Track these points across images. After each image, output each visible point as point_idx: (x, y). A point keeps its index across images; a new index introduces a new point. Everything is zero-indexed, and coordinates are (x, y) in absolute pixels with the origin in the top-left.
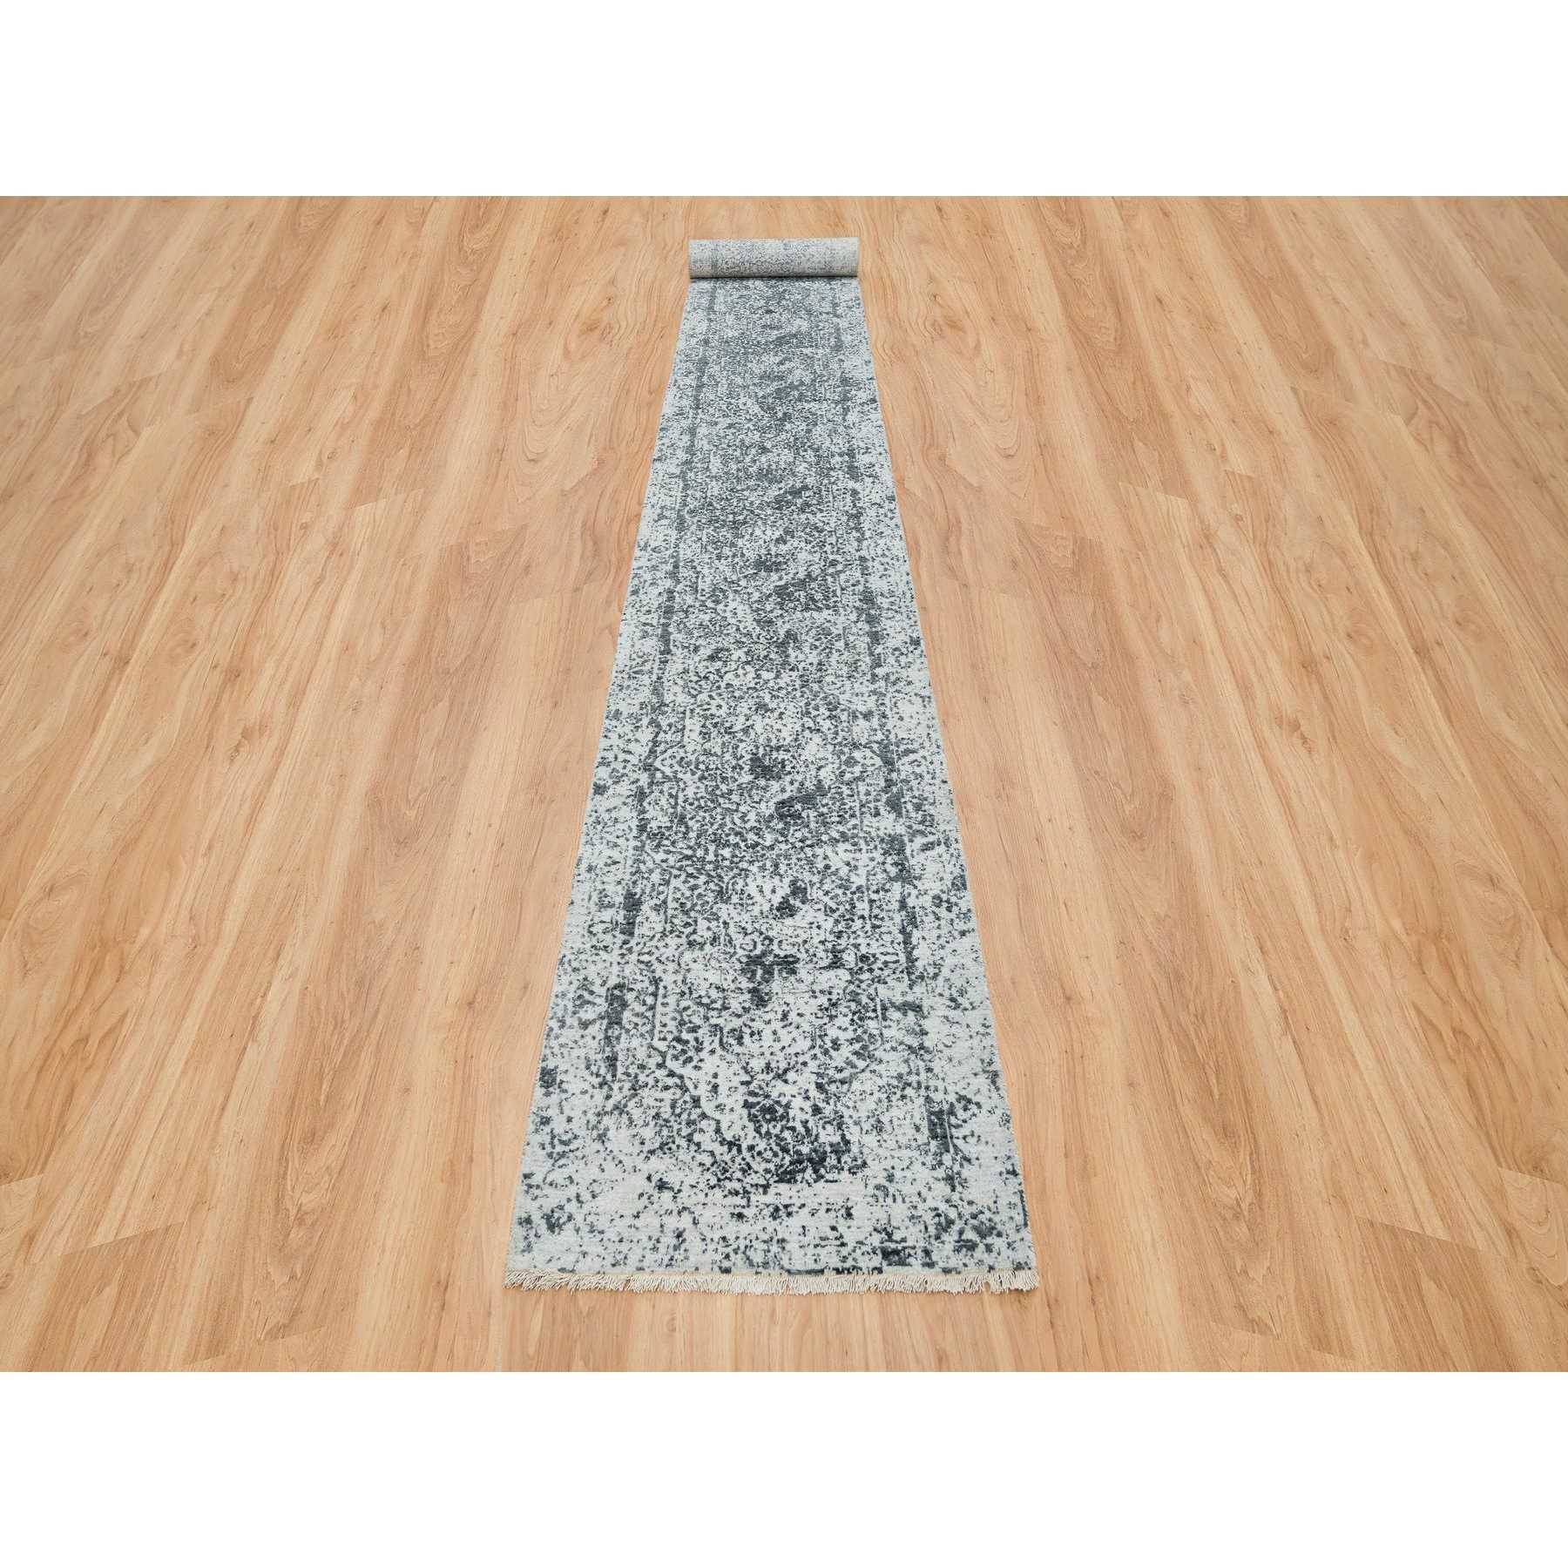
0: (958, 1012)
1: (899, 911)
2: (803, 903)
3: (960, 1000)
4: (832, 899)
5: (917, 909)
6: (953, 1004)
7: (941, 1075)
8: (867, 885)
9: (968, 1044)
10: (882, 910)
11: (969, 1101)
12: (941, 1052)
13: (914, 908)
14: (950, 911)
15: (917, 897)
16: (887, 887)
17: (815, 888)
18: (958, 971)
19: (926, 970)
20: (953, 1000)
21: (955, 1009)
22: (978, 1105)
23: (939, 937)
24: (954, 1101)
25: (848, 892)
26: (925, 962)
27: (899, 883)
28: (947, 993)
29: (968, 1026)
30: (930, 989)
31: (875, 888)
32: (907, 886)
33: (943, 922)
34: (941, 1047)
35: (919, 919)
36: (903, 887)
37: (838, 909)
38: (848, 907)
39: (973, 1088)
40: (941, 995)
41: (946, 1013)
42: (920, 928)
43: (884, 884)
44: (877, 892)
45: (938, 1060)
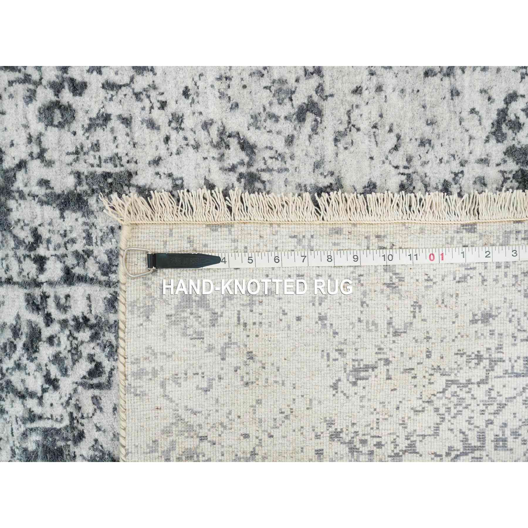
0: (327, 106)
1: (88, 213)
2: (81, 436)
3: (300, 99)
4: (65, 372)
5: (83, 168)
6: (310, 117)
7: (455, 167)
8: (24, 285)
9: (394, 97)
10: (89, 253)
11: (503, 113)
12: (409, 160)
13: (78, 175)
14: (84, 85)
15: (49, 164)
16: (25, 235)
17: (38, 410)
18: (234, 92)
19: (233, 169)
20: (301, 116)
21: (319, 113)
22: (512, 97)
23: (152, 125)
24: (502, 147)
25: (46, 333)
26: (215, 166)
27: (12, 204)
28: (287, 127)
29: (357, 91)
30: (276, 165)
31: (30, 267)
32: (19, 184)
33: (113, 109)
34: (399, 158)
35: (109, 168)
36: (22, 196)
37: (91, 358)
38: (85, 335)
39: (480, 103)
40: (290, 141)
41: (329, 136)
42: (131, 167)
43: (19, 242)
44: (41, 261)
45: (427, 169)
